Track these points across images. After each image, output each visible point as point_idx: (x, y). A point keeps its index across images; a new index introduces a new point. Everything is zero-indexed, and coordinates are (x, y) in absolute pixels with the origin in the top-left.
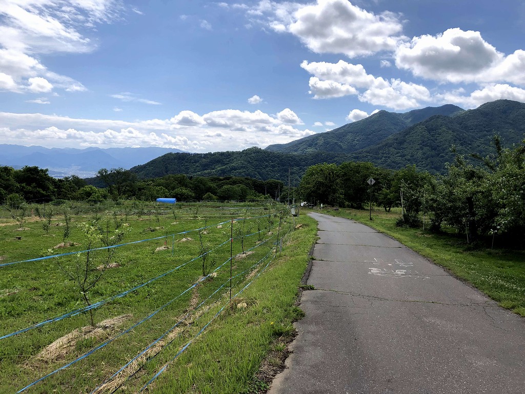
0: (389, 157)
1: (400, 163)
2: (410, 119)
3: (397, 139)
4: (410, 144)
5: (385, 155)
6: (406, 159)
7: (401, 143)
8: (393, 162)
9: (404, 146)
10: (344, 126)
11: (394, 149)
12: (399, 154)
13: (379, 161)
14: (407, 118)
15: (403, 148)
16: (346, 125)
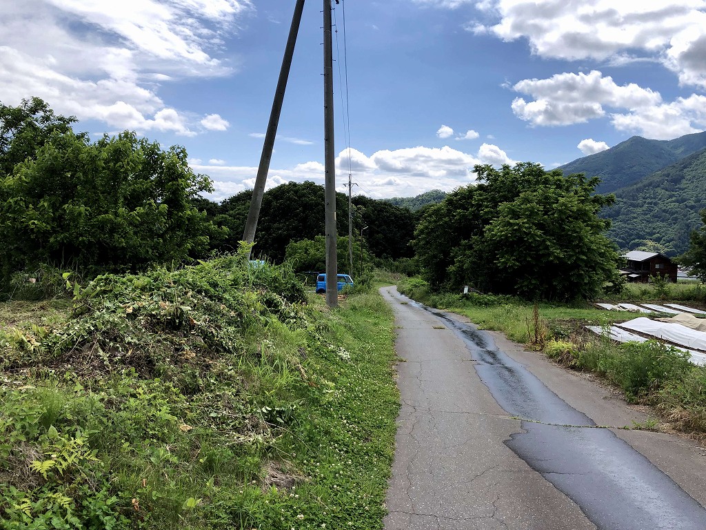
0: (656, 204)
1: (677, 212)
2: (682, 149)
3: (668, 175)
4: (693, 182)
5: (648, 201)
6: (687, 207)
7: (676, 181)
8: (664, 211)
9: (682, 186)
10: (575, 162)
11: (663, 191)
12: (674, 199)
13: (639, 210)
14: (676, 147)
15: (680, 189)
16: (577, 160)
